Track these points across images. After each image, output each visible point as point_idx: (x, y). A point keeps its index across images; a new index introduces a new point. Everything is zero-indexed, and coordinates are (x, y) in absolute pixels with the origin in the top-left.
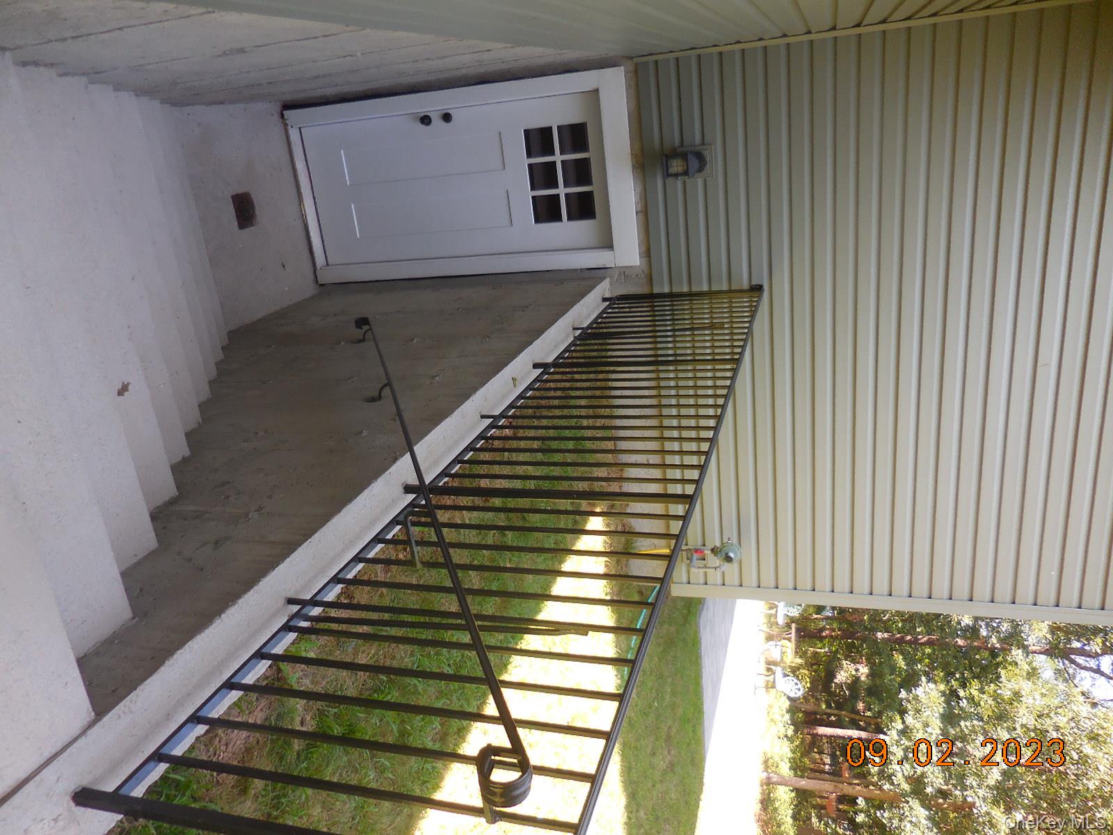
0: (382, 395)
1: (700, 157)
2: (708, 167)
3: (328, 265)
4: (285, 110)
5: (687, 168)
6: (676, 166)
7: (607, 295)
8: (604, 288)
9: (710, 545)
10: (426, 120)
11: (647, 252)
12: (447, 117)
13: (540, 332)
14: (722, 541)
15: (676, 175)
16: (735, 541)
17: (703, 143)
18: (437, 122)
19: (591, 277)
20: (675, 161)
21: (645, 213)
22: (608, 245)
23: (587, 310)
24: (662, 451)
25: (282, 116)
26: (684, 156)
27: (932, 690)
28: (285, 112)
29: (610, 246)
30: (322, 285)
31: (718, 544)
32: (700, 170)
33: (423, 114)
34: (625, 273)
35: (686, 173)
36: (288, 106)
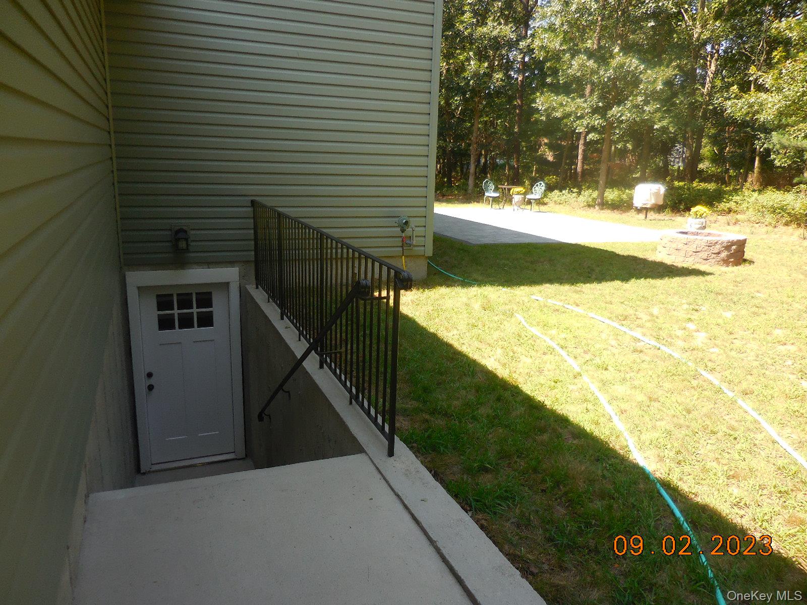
0: (287, 391)
1: (178, 231)
2: (184, 228)
3: (234, 452)
4: (140, 472)
5: (184, 238)
6: (182, 245)
7: (255, 286)
8: (252, 289)
9: (400, 234)
10: (151, 388)
11: (231, 263)
12: (150, 375)
13: (266, 317)
14: (397, 227)
15: (188, 245)
16: (397, 219)
17: (170, 230)
18: (152, 381)
19: (245, 297)
20: (180, 245)
21: (209, 263)
22: (227, 285)
23: (260, 296)
24: (347, 259)
25: (144, 474)
26: (178, 240)
27: (540, 101)
28: (142, 472)
29: (228, 284)
30: (246, 455)
31: (399, 229)
32: (185, 232)
33: (147, 390)
34: (242, 276)
35: (186, 240)
36: (138, 470)
